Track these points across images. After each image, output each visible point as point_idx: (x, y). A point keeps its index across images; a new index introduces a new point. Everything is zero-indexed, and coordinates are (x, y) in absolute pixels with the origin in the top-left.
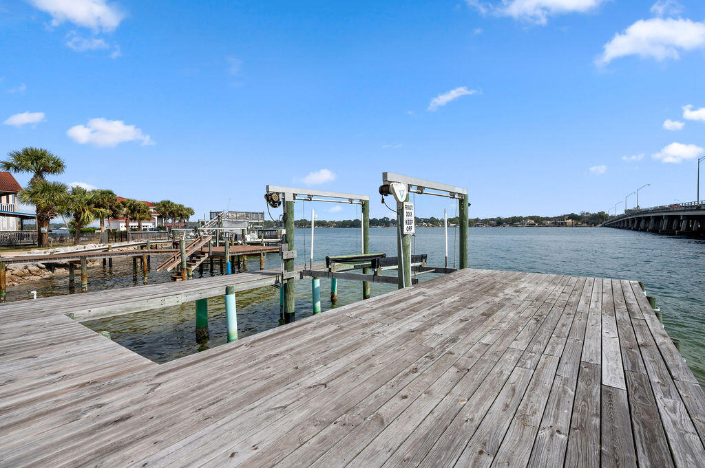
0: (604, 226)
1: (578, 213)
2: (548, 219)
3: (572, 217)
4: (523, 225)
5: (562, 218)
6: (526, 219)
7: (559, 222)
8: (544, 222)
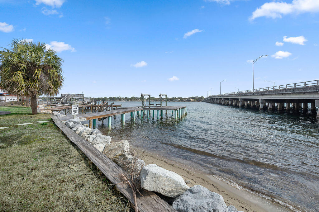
0: (202, 101)
1: (195, 97)
2: (185, 99)
3: (193, 98)
4: (176, 101)
5: (189, 98)
6: (177, 98)
7: (188, 100)
8: (183, 100)
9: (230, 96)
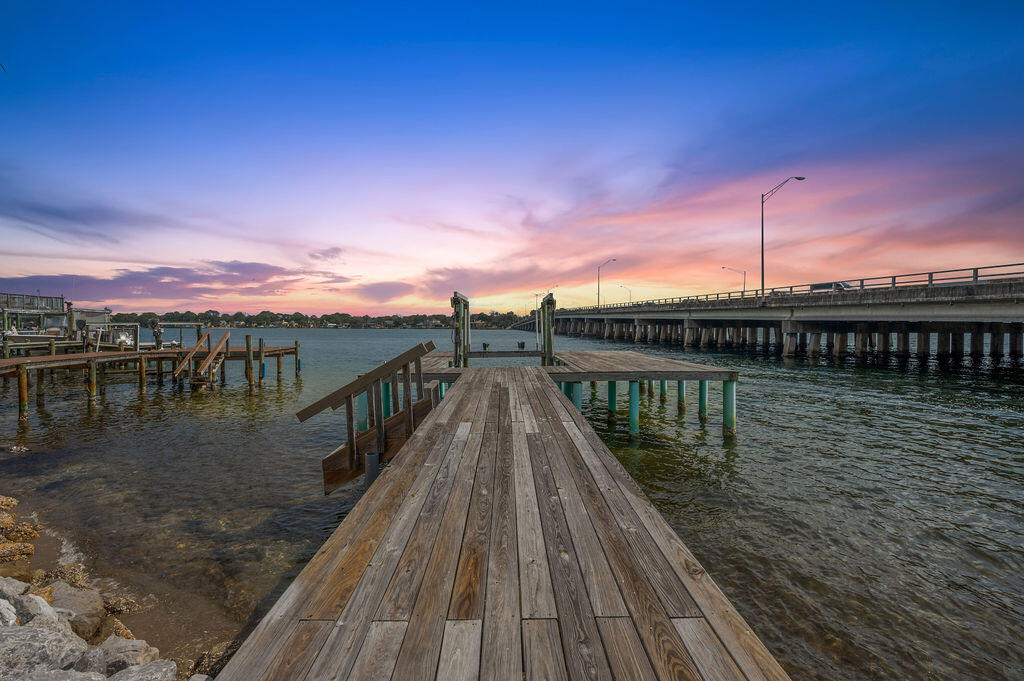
0: (513, 328)
9: (639, 313)
